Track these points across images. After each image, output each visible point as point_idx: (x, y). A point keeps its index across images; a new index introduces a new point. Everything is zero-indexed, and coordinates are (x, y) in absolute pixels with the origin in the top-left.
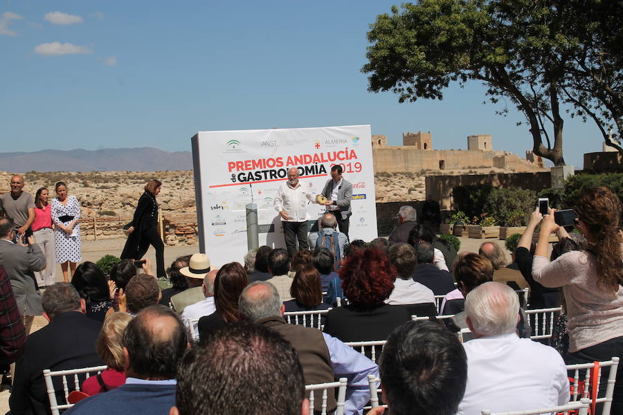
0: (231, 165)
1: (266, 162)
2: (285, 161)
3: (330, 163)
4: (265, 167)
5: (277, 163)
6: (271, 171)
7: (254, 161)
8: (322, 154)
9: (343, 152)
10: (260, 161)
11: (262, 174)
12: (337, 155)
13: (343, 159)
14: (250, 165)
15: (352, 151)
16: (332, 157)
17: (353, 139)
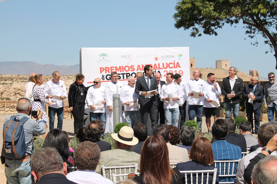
0: (102, 70)
1: (124, 68)
2: (136, 68)
3: (164, 70)
4: (123, 71)
5: (131, 69)
6: (127, 74)
7: (116, 67)
8: (159, 64)
9: (172, 63)
10: (120, 67)
11: (121, 76)
12: (168, 65)
13: (172, 67)
14: (113, 70)
15: (178, 63)
16: (165, 66)
17: (178, 55)
